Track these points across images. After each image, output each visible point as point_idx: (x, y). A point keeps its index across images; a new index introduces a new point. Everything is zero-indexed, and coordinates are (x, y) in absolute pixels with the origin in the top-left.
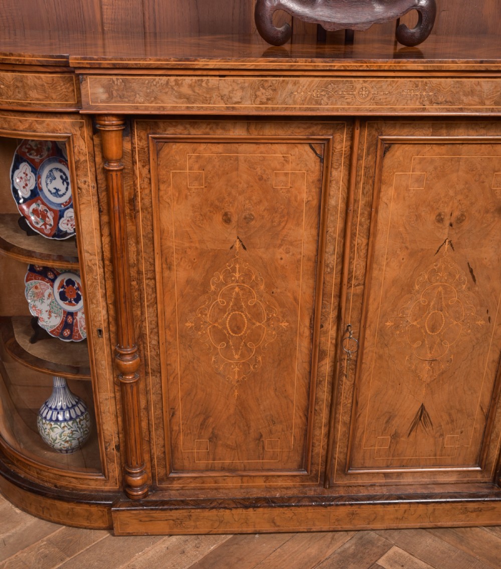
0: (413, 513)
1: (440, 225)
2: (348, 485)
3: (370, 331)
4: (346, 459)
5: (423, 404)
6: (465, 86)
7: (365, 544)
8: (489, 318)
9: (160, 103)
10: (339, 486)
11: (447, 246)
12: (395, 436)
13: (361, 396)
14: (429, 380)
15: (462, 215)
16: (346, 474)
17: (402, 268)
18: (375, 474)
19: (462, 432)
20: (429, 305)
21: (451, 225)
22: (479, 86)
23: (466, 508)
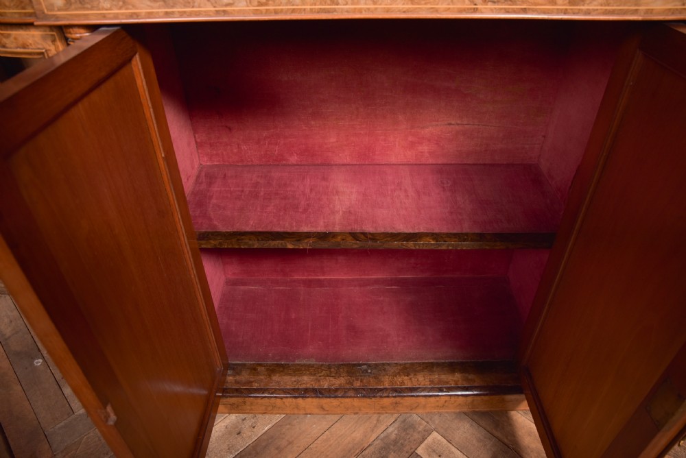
0: (452, 403)
7: (407, 429)
9: (131, 9)
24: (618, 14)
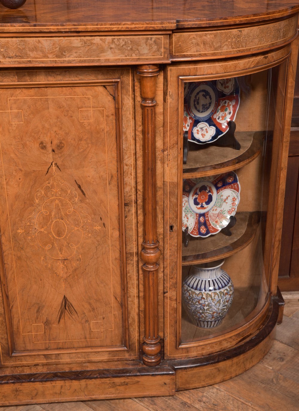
0: (69, 389)
1: (43, 151)
2: (15, 365)
3: (6, 238)
4: (8, 344)
5: (64, 296)
6: (29, 44)
8: (104, 224)
10: (8, 367)
11: (54, 167)
12: (47, 323)
13: (10, 291)
14: (65, 276)
15: (61, 143)
16: (11, 357)
17: (20, 186)
18: (36, 356)
19: (104, 318)
20: (50, 215)
21: (53, 151)
22: (40, 44)
23: (114, 383)
24: (88, 62)
